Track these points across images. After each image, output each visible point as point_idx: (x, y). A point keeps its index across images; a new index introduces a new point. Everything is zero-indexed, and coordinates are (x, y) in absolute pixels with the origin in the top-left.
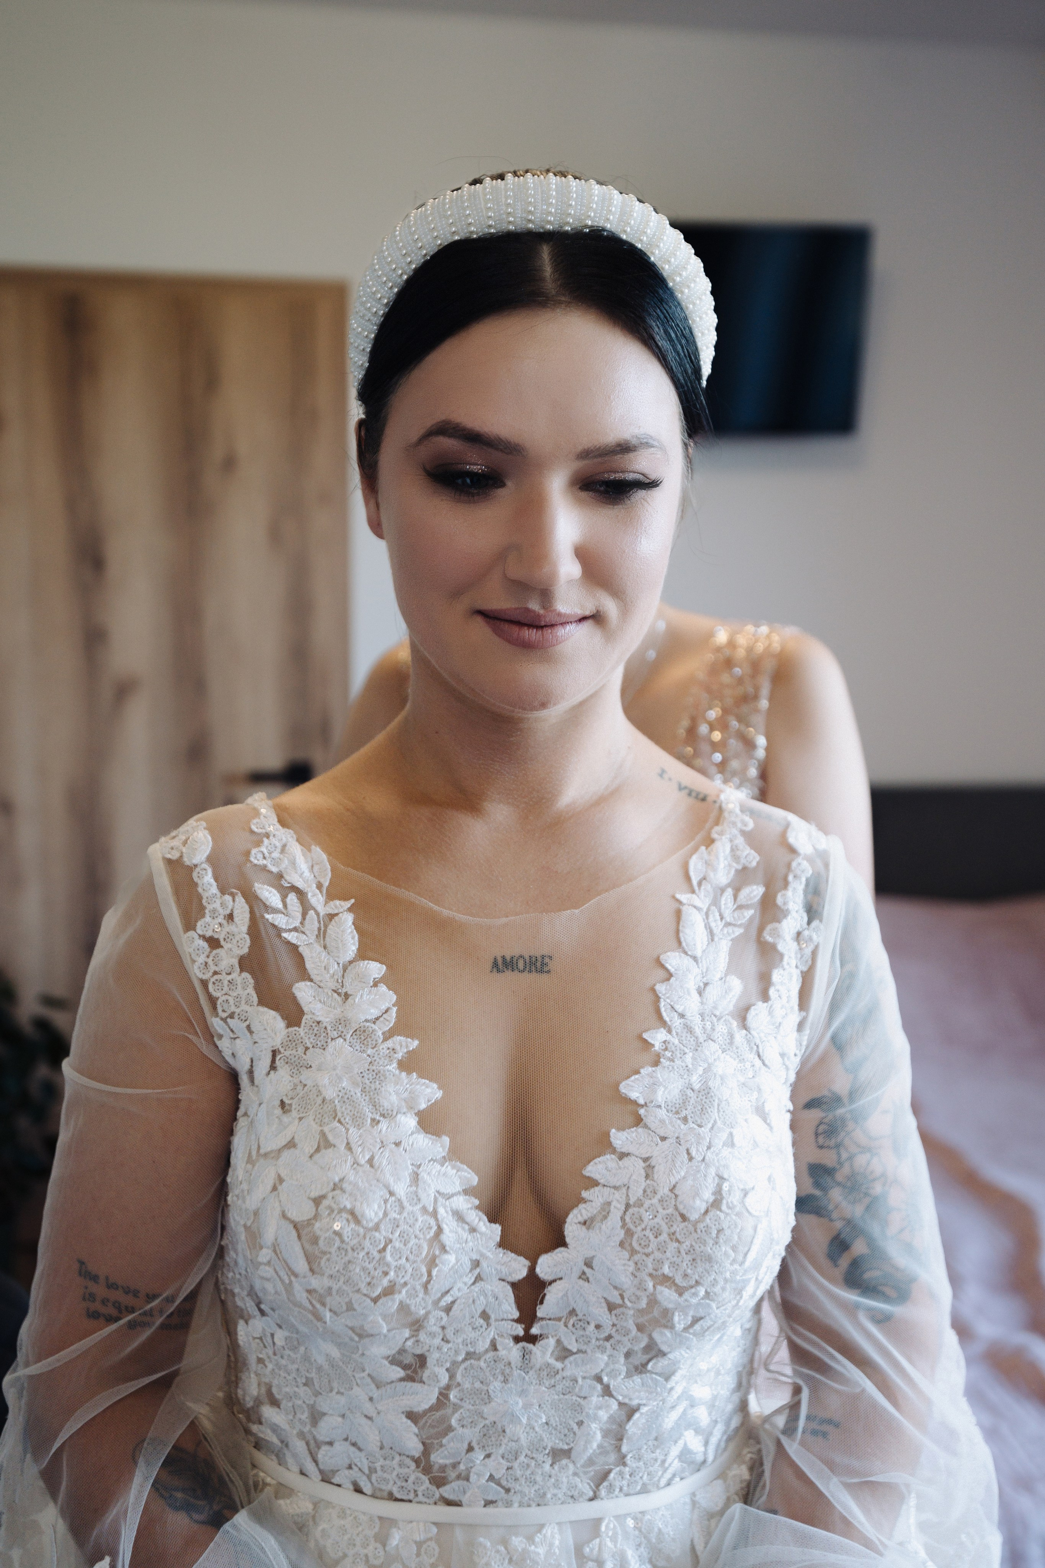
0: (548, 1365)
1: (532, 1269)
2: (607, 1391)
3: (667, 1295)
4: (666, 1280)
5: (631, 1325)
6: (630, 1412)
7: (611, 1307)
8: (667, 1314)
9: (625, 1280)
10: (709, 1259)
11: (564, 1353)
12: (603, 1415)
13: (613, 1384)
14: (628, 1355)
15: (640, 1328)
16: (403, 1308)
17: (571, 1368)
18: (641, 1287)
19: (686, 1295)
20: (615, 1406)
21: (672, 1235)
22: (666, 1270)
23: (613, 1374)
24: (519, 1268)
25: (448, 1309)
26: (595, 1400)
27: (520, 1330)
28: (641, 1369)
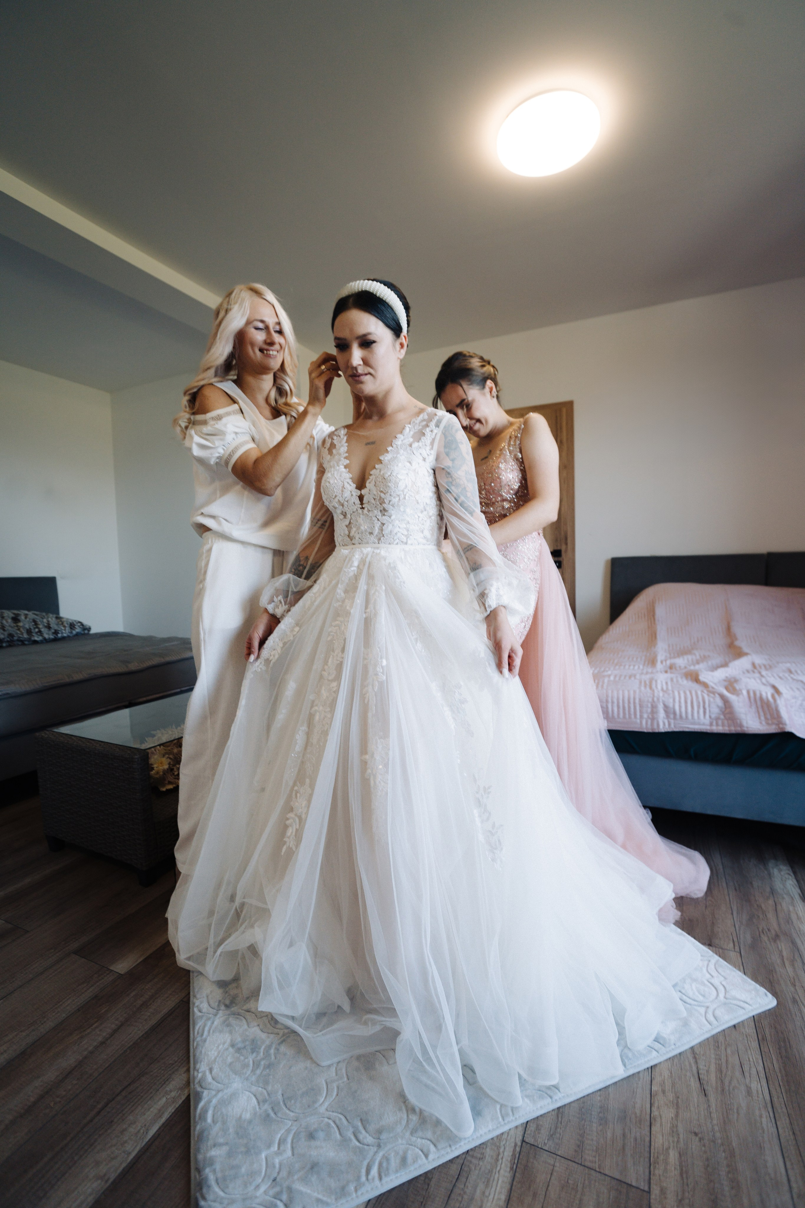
0: (367, 514)
1: (361, 493)
2: (378, 520)
3: (382, 495)
4: (382, 492)
5: (378, 503)
6: (383, 524)
7: (374, 499)
8: (383, 499)
9: (375, 493)
10: (389, 486)
11: (369, 511)
12: (378, 525)
13: (379, 518)
14: (381, 511)
15: (381, 504)
16: (339, 501)
17: (371, 514)
18: (378, 494)
19: (386, 495)
20: (380, 523)
21: (382, 483)
22: (381, 489)
23: (378, 516)
24: (359, 493)
25: (347, 501)
26: (376, 521)
27: (361, 506)
28: (384, 515)
